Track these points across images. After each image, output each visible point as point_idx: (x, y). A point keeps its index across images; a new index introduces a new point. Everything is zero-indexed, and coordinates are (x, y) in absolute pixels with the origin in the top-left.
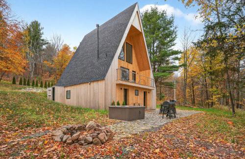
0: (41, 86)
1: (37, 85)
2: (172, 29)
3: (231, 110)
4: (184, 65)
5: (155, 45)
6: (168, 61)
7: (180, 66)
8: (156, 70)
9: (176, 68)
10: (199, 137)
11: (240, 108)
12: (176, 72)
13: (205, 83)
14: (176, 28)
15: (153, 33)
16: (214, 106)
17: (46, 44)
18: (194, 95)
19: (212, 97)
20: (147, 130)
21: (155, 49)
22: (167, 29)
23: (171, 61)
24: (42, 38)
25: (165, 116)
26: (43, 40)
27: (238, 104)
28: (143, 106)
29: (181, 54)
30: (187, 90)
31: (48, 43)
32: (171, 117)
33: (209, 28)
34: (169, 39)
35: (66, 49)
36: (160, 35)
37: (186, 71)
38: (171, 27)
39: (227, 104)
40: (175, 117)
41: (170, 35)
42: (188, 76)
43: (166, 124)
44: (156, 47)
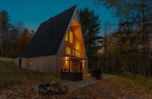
0: (9, 57)
1: (6, 56)
2: (97, 22)
3: (133, 75)
4: (105, 46)
5: (87, 32)
6: (95, 43)
7: (103, 46)
8: (87, 48)
9: (100, 48)
10: (117, 91)
11: (138, 74)
12: (99, 50)
13: (117, 58)
14: (100, 22)
15: (86, 24)
16: (123, 73)
17: (11, 27)
18: (110, 65)
19: (122, 67)
20: (87, 87)
21: (87, 34)
22: (94, 22)
23: (97, 43)
24: (9, 23)
25: (95, 78)
26: (9, 24)
27: (137, 72)
28: (80, 72)
29: (103, 39)
30: (106, 62)
31: (13, 27)
32: (98, 79)
33: (121, 25)
34: (95, 29)
35: (26, 31)
36: (90, 26)
37: (106, 49)
38: (97, 21)
39: (131, 71)
40: (101, 79)
41: (96, 26)
42: (107, 53)
43: (96, 83)
44: (88, 33)
